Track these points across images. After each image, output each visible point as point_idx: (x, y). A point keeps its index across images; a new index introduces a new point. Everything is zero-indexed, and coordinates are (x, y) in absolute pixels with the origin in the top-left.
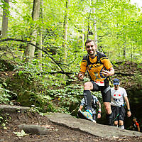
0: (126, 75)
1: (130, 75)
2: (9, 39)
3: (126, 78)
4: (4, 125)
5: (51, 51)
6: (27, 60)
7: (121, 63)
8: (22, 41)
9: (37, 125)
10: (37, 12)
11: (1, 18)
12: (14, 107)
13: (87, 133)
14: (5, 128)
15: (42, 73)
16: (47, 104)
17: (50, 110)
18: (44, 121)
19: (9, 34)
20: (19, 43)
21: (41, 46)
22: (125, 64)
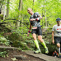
2: (9, 19)
4: (7, 55)
5: (27, 24)
6: (16, 28)
8: (14, 20)
9: (21, 56)
11: (6, 10)
12: (11, 48)
13: (43, 59)
14: (8, 57)
15: (23, 33)
16: (25, 46)
17: (26, 49)
18: (24, 54)
19: (9, 17)
20: (13, 20)
21: (22, 22)
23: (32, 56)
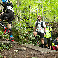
0: (55, 28)
1: (56, 28)
3: (54, 29)
7: (53, 23)
9: (21, 48)
10: (19, 3)
16: (23, 40)
17: (25, 42)
21: (20, 17)
22: (54, 23)
23: (30, 48)
